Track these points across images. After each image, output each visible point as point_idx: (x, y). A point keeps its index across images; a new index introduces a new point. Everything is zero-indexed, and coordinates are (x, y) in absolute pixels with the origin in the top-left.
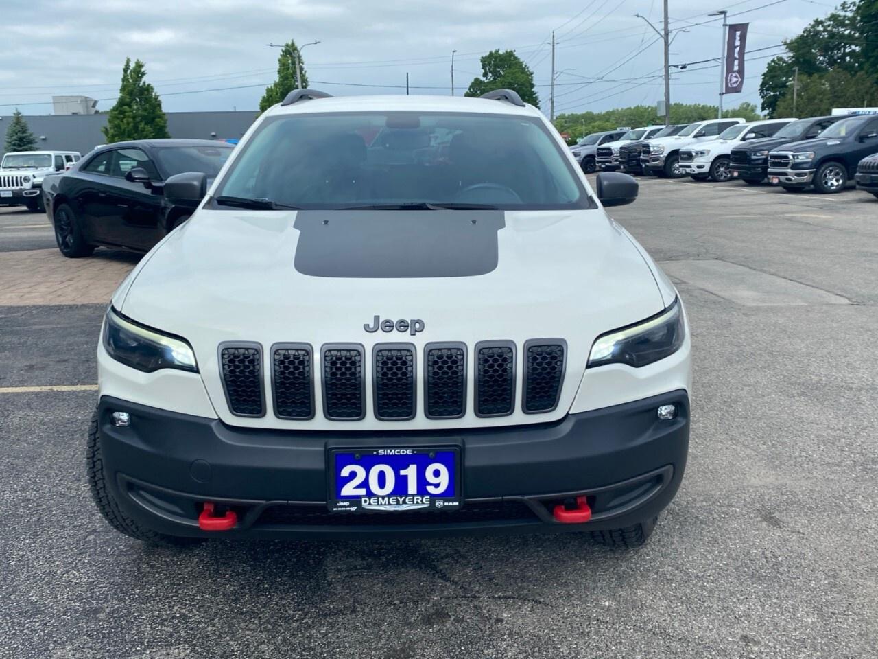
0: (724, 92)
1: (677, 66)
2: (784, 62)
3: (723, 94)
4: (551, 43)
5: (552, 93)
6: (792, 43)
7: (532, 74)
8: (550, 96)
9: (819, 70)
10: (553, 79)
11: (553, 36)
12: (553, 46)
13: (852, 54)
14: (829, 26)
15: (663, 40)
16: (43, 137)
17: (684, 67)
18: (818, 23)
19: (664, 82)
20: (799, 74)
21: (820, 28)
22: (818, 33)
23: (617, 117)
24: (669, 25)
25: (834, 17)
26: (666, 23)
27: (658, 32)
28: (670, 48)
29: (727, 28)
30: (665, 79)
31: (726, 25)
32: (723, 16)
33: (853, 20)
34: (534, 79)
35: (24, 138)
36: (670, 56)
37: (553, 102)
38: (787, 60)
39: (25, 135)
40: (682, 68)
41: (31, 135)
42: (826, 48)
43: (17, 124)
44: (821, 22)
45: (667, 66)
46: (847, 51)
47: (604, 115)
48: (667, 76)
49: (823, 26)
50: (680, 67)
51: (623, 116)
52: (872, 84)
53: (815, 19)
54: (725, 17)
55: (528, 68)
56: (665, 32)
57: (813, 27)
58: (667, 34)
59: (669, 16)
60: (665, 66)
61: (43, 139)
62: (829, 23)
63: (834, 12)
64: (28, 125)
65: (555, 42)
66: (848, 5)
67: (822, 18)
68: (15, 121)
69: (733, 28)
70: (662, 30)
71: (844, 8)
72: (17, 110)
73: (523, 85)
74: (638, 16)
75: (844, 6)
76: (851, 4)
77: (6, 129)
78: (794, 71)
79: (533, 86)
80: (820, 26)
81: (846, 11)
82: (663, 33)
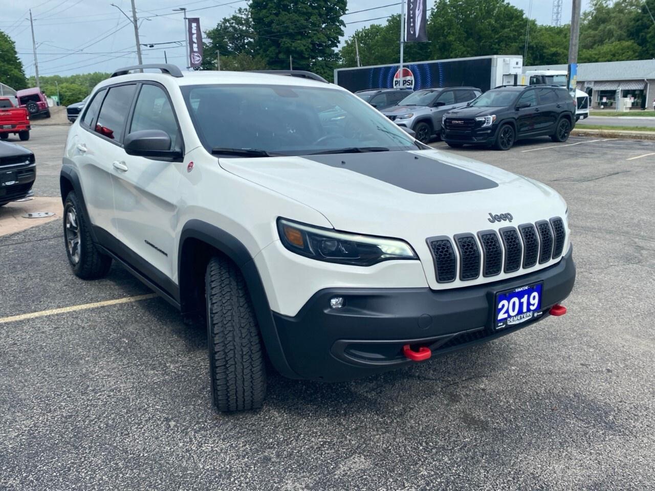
0: (190, 66)
1: (146, 45)
2: (207, 46)
3: (189, 67)
4: (29, 18)
5: (36, 59)
6: (210, 33)
7: (14, 43)
8: (34, 62)
9: (230, 53)
10: (35, 49)
11: (31, 14)
12: (31, 21)
13: (249, 43)
14: (233, 23)
15: (133, 25)
17: (152, 46)
18: (226, 20)
19: (137, 56)
20: (220, 56)
21: (228, 24)
22: (226, 28)
23: (81, 80)
24: (137, 14)
25: (235, 18)
26: (134, 12)
27: (129, 18)
28: (139, 31)
29: (187, 20)
30: (138, 53)
31: (186, 18)
32: (183, 11)
33: (247, 20)
34: (16, 47)
36: (140, 37)
37: (37, 67)
38: (208, 45)
40: (150, 47)
42: (233, 39)
44: (228, 21)
45: (138, 45)
46: (246, 41)
47: (69, 78)
48: (139, 52)
49: (229, 23)
50: (149, 46)
51: (86, 79)
52: (265, 65)
53: (224, 18)
54: (185, 12)
55: (9, 38)
56: (134, 19)
57: (223, 23)
58: (136, 21)
59: (136, 7)
60: (137, 44)
62: (232, 21)
63: (234, 14)
65: (33, 18)
66: (243, 10)
67: (228, 17)
69: (191, 21)
70: (131, 17)
71: (240, 12)
73: (7, 51)
74: (113, 5)
75: (240, 10)
76: (244, 9)
78: (217, 53)
79: (16, 53)
80: (228, 23)
81: (242, 14)
82: (132, 19)
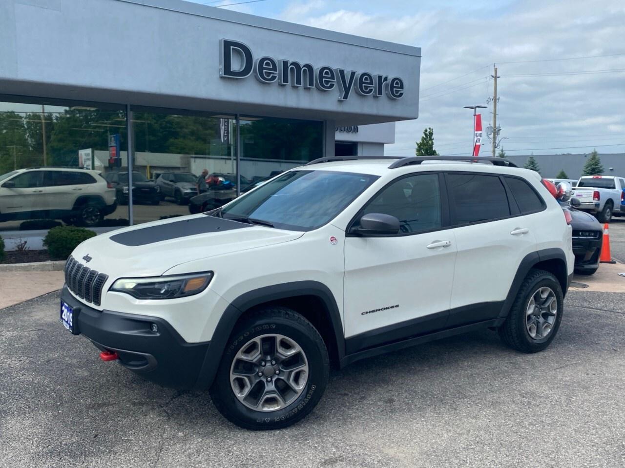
16: (611, 168)
35: (596, 168)
39: (597, 166)
41: (601, 167)
43: (593, 159)
61: (611, 170)
64: (600, 160)
68: (592, 157)
72: (595, 150)
77: (585, 162)
